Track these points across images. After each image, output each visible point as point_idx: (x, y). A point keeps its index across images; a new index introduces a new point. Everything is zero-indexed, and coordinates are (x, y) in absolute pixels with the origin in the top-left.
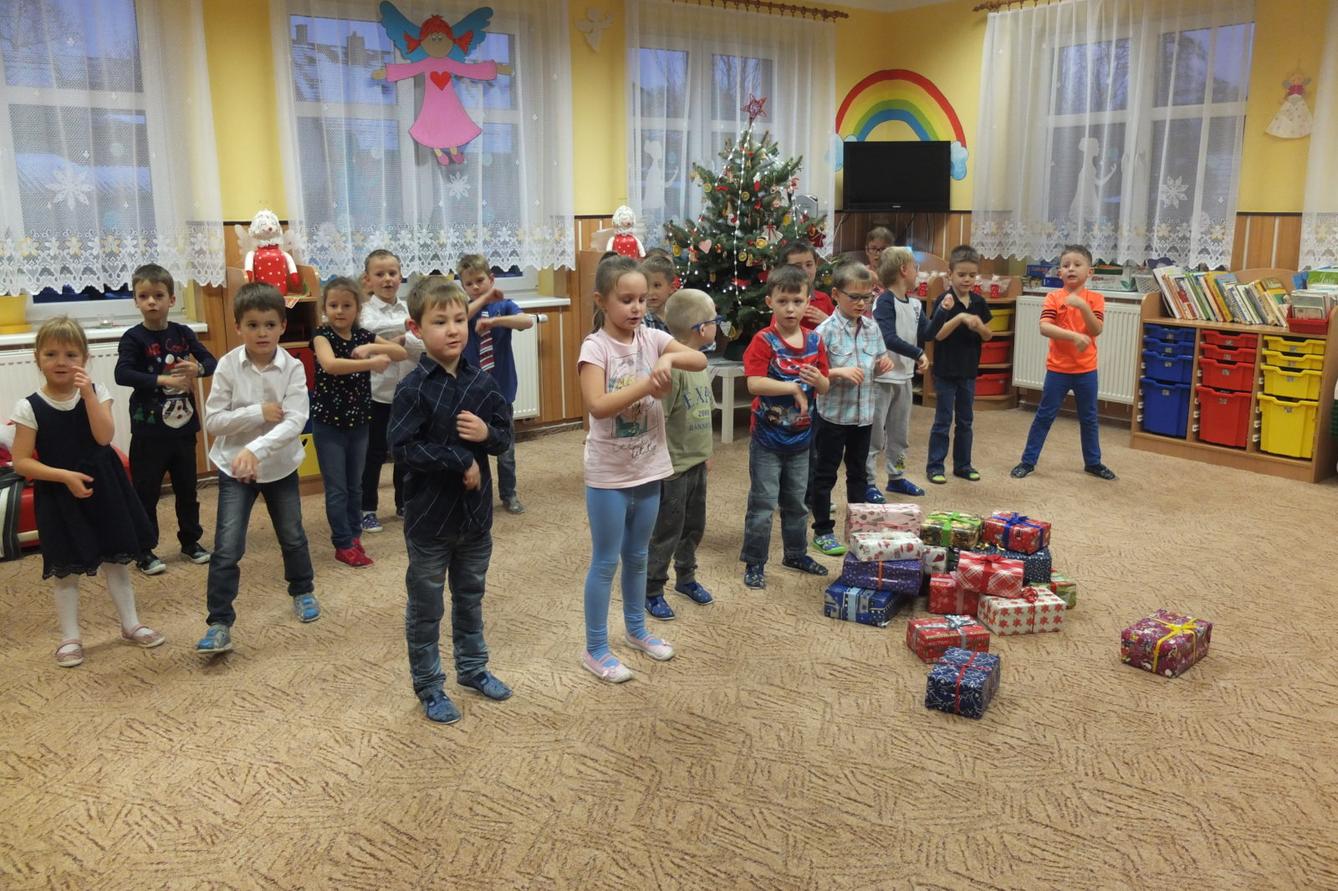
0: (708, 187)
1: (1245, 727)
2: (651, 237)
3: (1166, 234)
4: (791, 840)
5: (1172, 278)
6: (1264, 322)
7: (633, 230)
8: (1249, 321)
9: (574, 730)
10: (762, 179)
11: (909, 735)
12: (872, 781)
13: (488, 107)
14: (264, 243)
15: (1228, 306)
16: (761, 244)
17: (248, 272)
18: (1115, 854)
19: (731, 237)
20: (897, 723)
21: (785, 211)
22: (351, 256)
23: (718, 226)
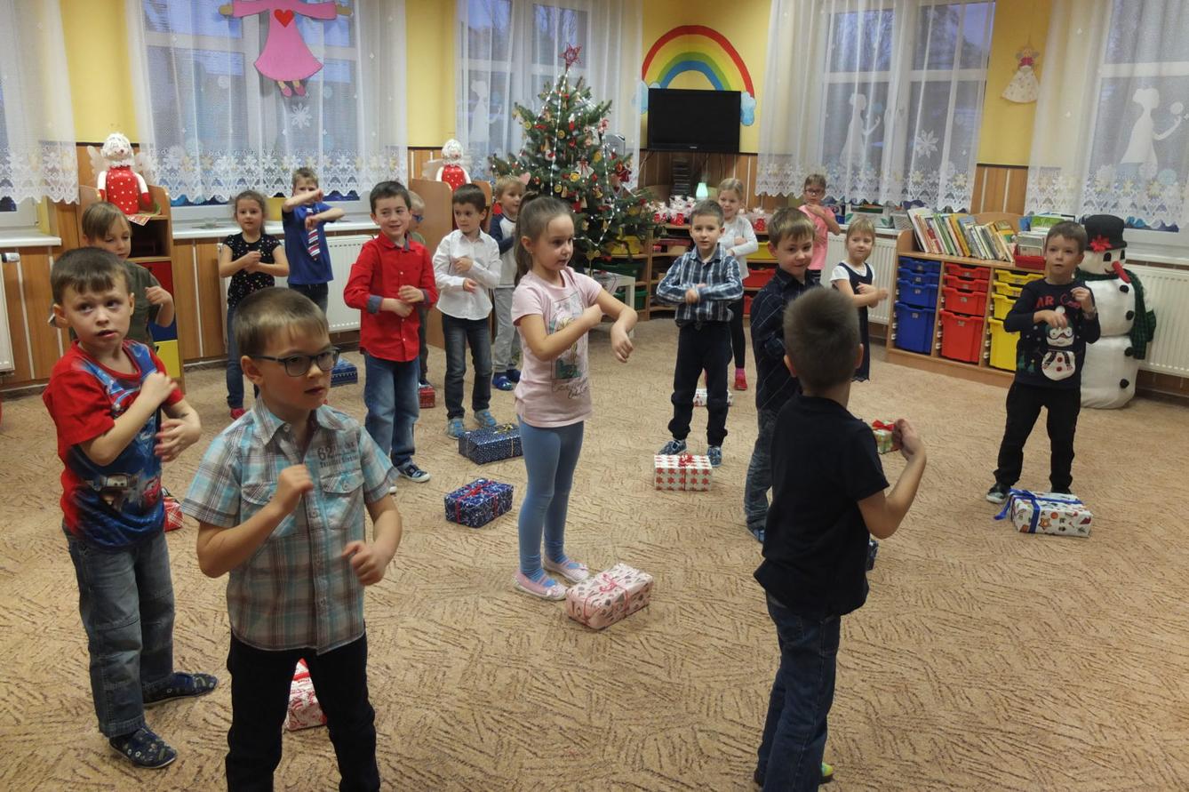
0: (528, 125)
1: (966, 595)
2: (477, 168)
3: (919, 180)
4: (594, 697)
5: (923, 218)
6: (996, 258)
7: (461, 162)
8: (984, 256)
9: (407, 607)
10: (577, 119)
11: (696, 607)
12: (663, 646)
13: (328, 45)
14: (116, 164)
15: (968, 244)
16: (574, 178)
17: (101, 191)
18: (859, 701)
19: (547, 171)
20: (686, 597)
21: (596, 149)
22: (199, 177)
23: (537, 160)
